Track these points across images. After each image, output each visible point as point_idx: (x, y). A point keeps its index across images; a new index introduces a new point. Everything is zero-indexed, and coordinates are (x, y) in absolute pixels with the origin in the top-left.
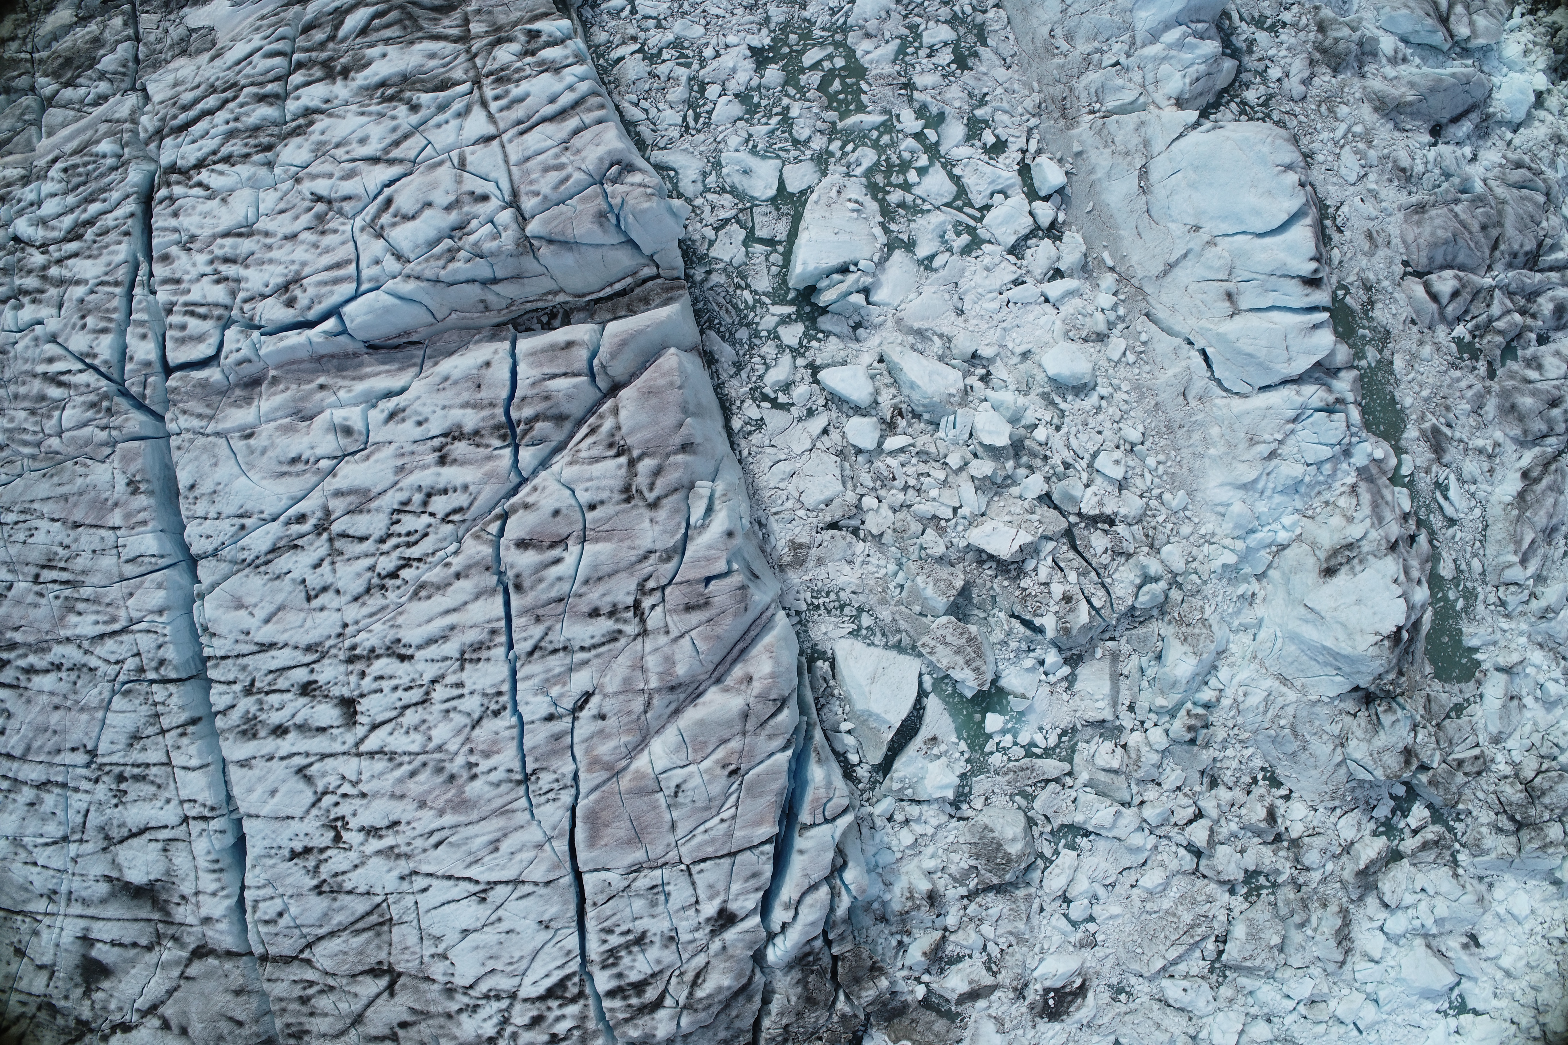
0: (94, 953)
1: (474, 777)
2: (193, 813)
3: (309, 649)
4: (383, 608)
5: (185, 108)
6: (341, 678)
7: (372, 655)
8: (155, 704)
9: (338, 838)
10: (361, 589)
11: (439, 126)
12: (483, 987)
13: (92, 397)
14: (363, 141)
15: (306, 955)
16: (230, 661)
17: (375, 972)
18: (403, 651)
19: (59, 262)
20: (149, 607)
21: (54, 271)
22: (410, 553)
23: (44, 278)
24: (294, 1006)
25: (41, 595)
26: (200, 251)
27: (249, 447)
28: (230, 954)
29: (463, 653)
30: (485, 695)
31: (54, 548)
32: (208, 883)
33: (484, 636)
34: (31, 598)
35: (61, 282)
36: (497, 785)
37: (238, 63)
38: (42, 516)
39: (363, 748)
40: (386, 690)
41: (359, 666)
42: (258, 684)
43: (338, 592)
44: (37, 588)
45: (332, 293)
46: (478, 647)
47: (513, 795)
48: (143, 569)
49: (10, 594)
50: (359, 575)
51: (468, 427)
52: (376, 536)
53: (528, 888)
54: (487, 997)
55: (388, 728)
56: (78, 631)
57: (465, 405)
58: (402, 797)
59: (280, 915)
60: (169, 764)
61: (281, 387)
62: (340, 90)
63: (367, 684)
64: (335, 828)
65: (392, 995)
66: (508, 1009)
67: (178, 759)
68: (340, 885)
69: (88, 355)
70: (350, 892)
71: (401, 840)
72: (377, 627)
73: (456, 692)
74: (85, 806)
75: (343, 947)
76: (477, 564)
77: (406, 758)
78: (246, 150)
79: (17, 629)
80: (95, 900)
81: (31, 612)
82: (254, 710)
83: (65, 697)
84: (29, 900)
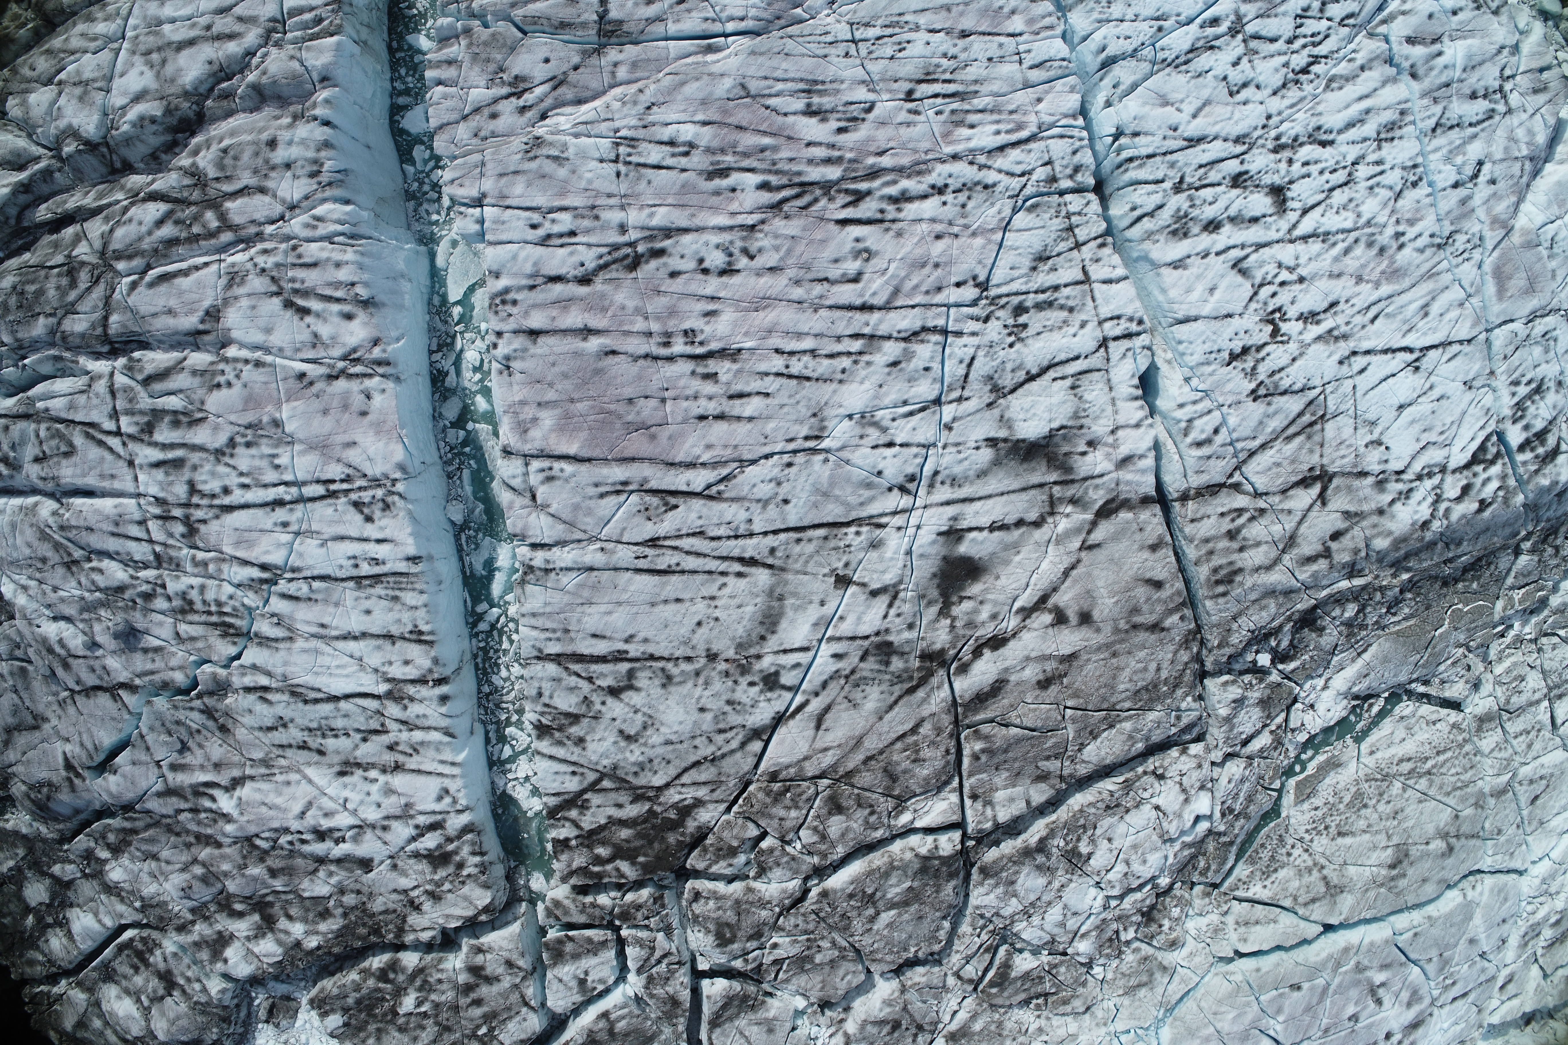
0: (962, 548)
1: (1401, 247)
2: (1118, 331)
3: (1238, 140)
4: (1301, 101)
6: (1272, 167)
7: (1297, 144)
8: (1068, 216)
9: (1276, 332)
10: (1279, 84)
12: (1417, 467)
15: (1237, 477)
16: (1158, 159)
17: (1305, 482)
18: (1325, 137)
20: (1064, 110)
22: (1317, 52)
24: (1224, 543)
25: (916, 112)
28: (1146, 501)
29: (1378, 133)
30: (1404, 168)
31: (935, 61)
33: (1397, 117)
34: (903, 116)
36: (1421, 251)
38: (917, 28)
39: (1296, 234)
40: (1315, 174)
41: (1287, 155)
42: (1188, 179)
43: (1258, 87)
44: (910, 105)
46: (1391, 126)
47: (1436, 259)
48: (1052, 74)
49: (871, 116)
50: (1277, 70)
52: (1285, 37)
53: (1456, 348)
54: (1419, 477)
55: (1319, 210)
56: (972, 144)
58: (1339, 276)
59: (1216, 431)
60: (1086, 280)
63: (1297, 170)
64: (1272, 322)
65: (1323, 502)
66: (1440, 485)
67: (1097, 272)
68: (1276, 386)
70: (1284, 393)
71: (1340, 320)
72: (1300, 116)
73: (1378, 169)
74: (971, 351)
75: (1277, 458)
76: (1376, 58)
77: (1341, 237)
79: (881, 154)
80: (971, 473)
81: (904, 132)
82: (1185, 206)
83: (950, 223)
84: (872, 499)
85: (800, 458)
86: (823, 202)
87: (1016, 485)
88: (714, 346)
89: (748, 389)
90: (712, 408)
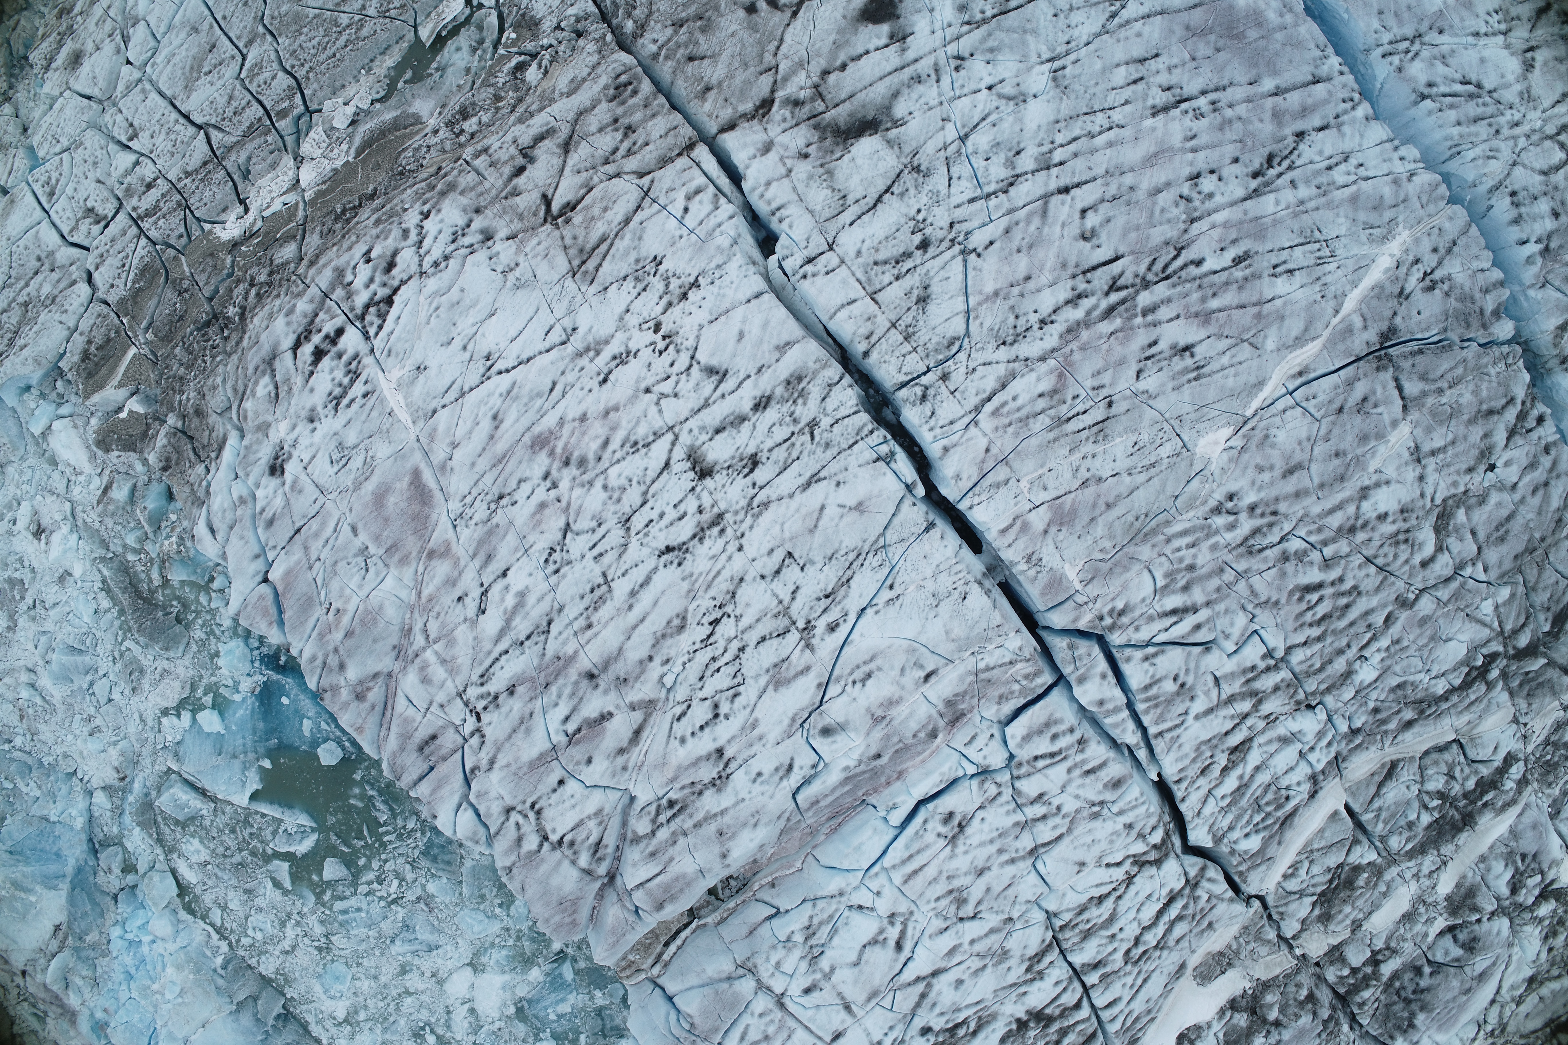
0: (885, 28)
1: (546, 475)
2: (825, 259)
3: (766, 505)
4: (709, 586)
5: (1180, 918)
6: (718, 496)
7: (699, 535)
8: (914, 350)
9: (657, 329)
10: (739, 593)
11: (891, 1028)
12: (454, 266)
13: (1125, 620)
14: (959, 982)
15: (646, 181)
16: (846, 444)
17: (571, 206)
18: (670, 556)
19: (1245, 717)
20: (959, 449)
21: (1245, 706)
22: (708, 653)
23: (1253, 694)
24: (638, 116)
25: (1096, 389)
26: (1077, 811)
27: (921, 667)
28: (731, 126)
29: (610, 590)
30: (569, 563)
31: (1100, 447)
32: (779, 193)
33: (594, 619)
34: (1106, 378)
35: (1231, 699)
36: (520, 483)
37: (1145, 981)
38: (1130, 471)
39: (669, 437)
40: (668, 511)
41: (706, 517)
42: (806, 438)
43: (763, 577)
44: (1104, 392)
45: (907, 847)
46: (598, 604)
47: (502, 480)
49: (1134, 368)
51: (709, 793)
52: (748, 650)
53: (449, 398)
54: (447, 258)
55: (651, 474)
56: (1033, 376)
57: (723, 812)
58: (607, 413)
59: (686, 210)
60: (873, 295)
61: (922, 735)
62: (1017, 1009)
63: (691, 505)
65: (544, 196)
66: (421, 258)
67: (865, 306)
68: (638, 280)
69: (1155, 655)
70: (625, 278)
71: (591, 368)
73: (599, 549)
74: (955, 190)
75: (609, 214)
76: (637, 678)
77: (618, 455)
78: (1085, 916)
79: (1111, 335)
80: (906, 91)
81: (1099, 363)
82: (799, 410)
83: (1022, 295)
84: (983, 40)
85: (1061, 49)
86: (1142, 269)
87: (860, 97)
88: (1176, 112)
89: (1133, 87)
90: (1153, 64)
